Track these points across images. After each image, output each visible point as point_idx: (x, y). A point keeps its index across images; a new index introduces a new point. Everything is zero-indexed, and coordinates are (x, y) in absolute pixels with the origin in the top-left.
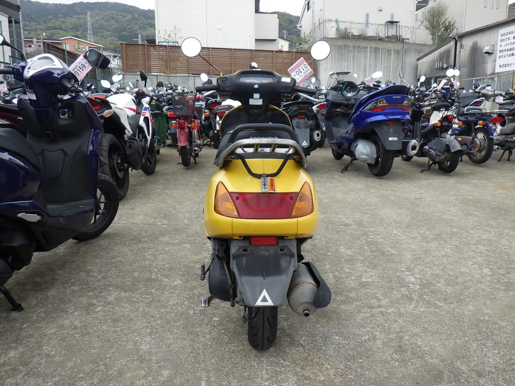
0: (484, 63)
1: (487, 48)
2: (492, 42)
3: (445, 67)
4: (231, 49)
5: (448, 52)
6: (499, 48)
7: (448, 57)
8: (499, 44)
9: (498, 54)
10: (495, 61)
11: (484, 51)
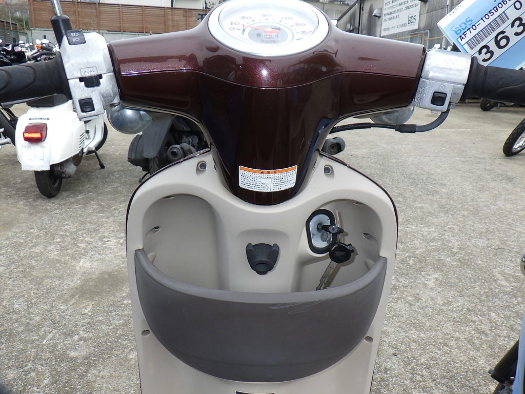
0: (375, 26)
1: (375, 12)
2: (381, 6)
3: (351, 29)
4: (142, 6)
5: (354, 14)
6: (384, 12)
7: (354, 19)
8: (385, 7)
9: (384, 18)
10: (381, 25)
11: (373, 14)
